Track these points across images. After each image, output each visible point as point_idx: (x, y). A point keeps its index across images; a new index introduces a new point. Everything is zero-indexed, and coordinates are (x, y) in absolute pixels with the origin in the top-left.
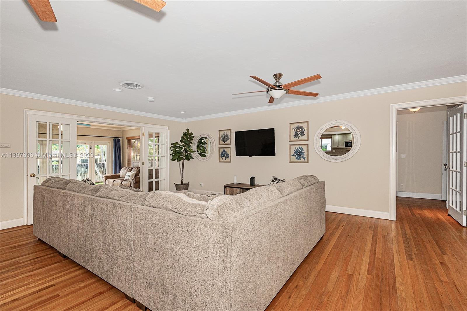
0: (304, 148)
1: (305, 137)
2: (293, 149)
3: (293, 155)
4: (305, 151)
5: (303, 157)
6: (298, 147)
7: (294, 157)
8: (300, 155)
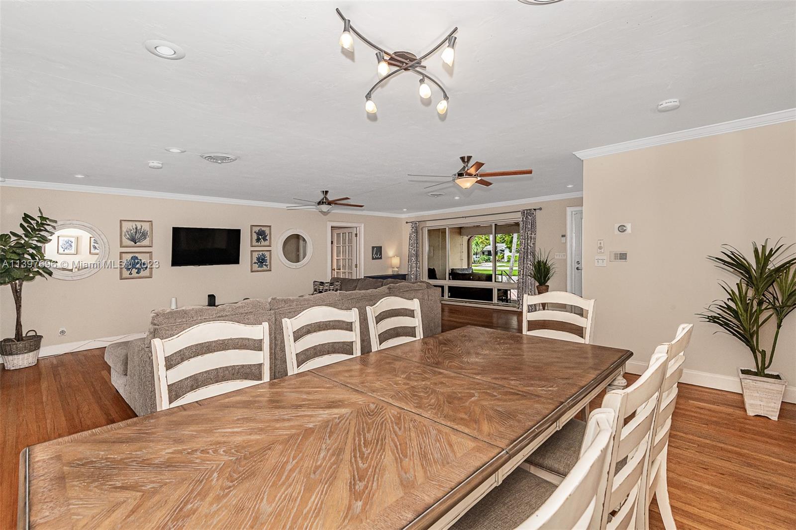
0: (267, 254)
1: (267, 243)
2: (256, 255)
3: (255, 263)
4: (268, 258)
5: (265, 265)
6: (261, 253)
7: (256, 265)
8: (263, 263)
